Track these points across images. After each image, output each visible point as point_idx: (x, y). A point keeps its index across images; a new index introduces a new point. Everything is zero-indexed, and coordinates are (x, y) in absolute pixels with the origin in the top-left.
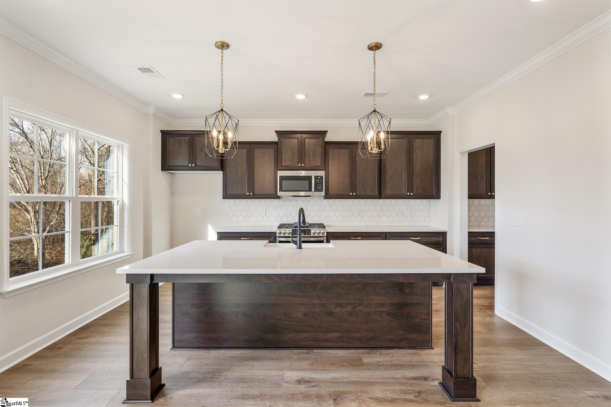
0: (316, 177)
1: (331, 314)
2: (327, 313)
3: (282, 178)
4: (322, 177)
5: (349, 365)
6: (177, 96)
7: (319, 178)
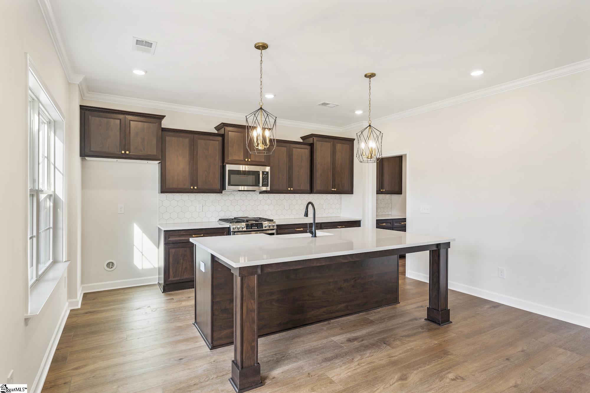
0: (263, 172)
1: (340, 289)
2: (338, 288)
3: (231, 172)
4: (267, 173)
5: (365, 324)
6: (139, 73)
7: (265, 173)
